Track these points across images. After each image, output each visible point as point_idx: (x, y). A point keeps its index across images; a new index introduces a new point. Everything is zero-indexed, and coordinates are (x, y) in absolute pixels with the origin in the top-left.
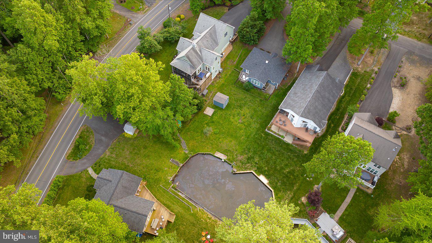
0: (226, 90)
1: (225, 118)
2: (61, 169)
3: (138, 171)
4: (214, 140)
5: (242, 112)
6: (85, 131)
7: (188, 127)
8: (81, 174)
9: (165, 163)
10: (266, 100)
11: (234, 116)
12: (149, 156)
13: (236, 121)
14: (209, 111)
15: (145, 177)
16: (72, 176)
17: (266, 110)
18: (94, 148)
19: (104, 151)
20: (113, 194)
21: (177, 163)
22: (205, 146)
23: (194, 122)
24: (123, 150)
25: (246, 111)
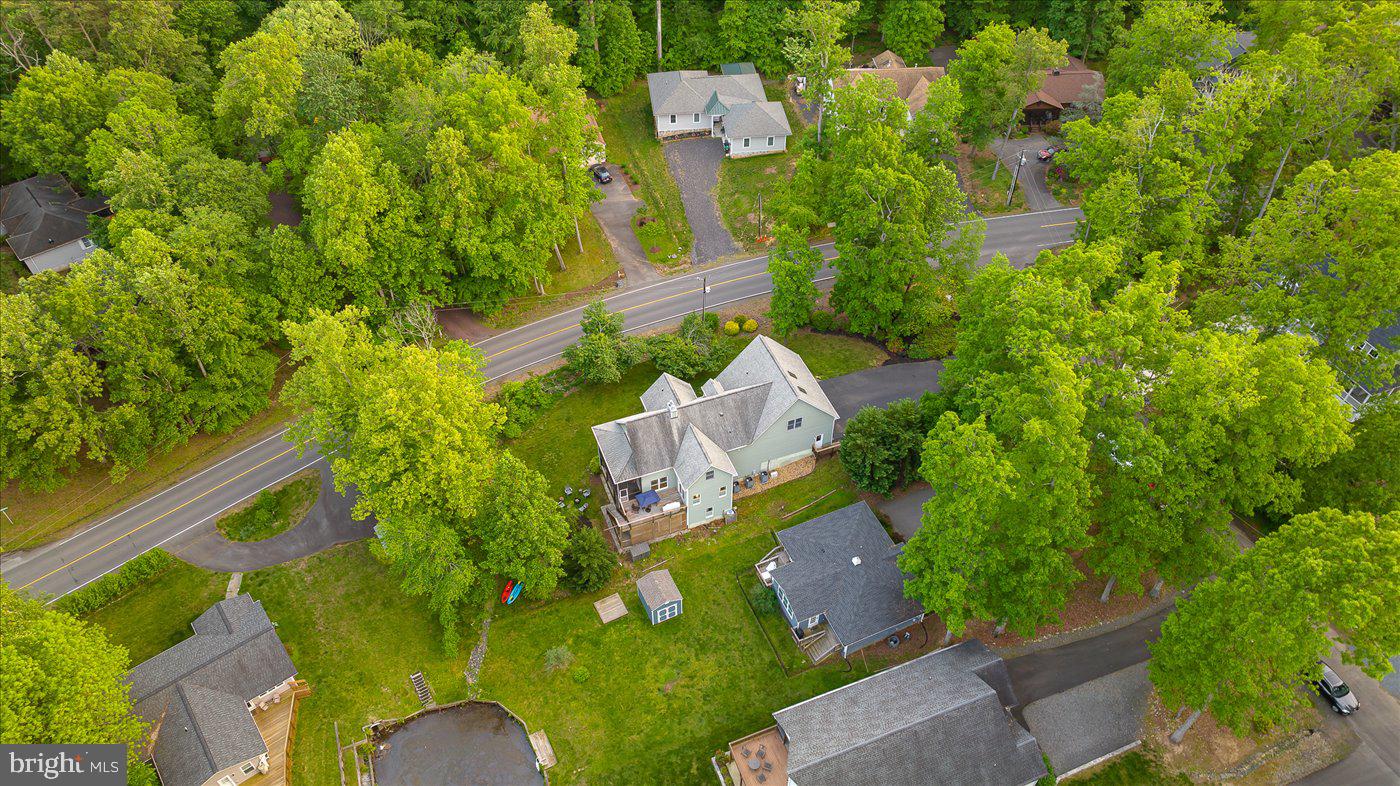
0: (703, 577)
1: (635, 653)
2: (184, 541)
3: (322, 652)
4: (557, 695)
5: (694, 664)
6: (303, 483)
7: (524, 617)
8: (212, 576)
9: (396, 673)
10: (789, 672)
11: (662, 663)
12: (376, 630)
13: (658, 678)
14: (611, 608)
15: (324, 677)
16: (190, 569)
17: (763, 701)
18: (287, 534)
19: (299, 555)
20: (204, 666)
21: (425, 693)
22: (527, 694)
23: (550, 614)
24: (338, 579)
25: (708, 669)
